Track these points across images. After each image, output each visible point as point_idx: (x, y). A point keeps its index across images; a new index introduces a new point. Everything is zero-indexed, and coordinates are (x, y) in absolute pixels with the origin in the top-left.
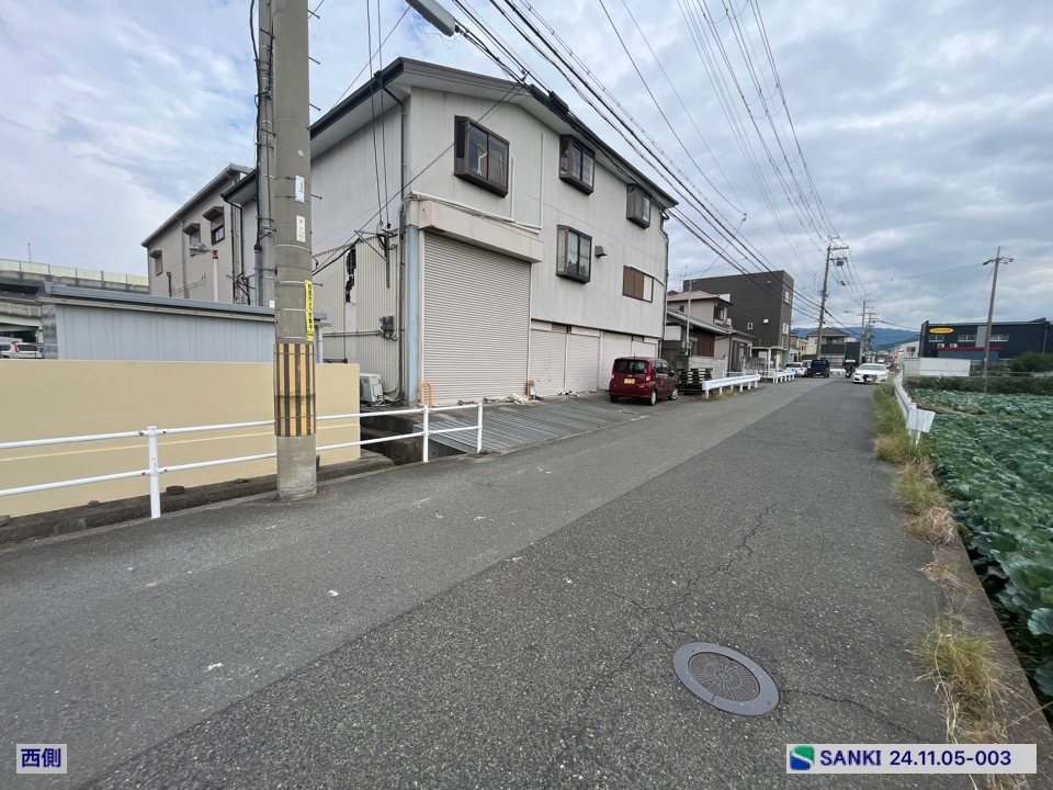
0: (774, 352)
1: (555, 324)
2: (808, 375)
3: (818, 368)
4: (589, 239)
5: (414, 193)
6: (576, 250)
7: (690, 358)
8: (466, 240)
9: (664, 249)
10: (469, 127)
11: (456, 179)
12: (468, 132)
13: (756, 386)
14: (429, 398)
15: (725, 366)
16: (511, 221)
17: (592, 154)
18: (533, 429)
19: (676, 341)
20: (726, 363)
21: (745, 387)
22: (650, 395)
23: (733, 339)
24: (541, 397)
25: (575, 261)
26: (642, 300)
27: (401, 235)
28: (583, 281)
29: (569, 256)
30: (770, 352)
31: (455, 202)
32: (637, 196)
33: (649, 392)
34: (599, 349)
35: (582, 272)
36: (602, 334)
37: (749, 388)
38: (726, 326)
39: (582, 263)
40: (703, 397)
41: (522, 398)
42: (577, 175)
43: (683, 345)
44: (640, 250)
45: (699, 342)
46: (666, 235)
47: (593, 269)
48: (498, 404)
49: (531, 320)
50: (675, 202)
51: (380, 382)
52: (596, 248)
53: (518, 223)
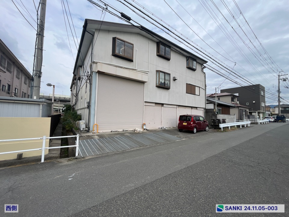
1: (156, 103)
2: (275, 121)
3: (280, 119)
4: (169, 74)
5: (94, 61)
6: (164, 78)
7: (218, 115)
8: (115, 75)
9: (204, 78)
10: (117, 40)
11: (113, 56)
12: (117, 42)
13: (249, 126)
14: (97, 130)
15: (236, 118)
16: (136, 69)
17: (170, 47)
18: (124, 144)
19: (212, 109)
20: (236, 117)
21: (243, 126)
22: (193, 130)
23: (240, 108)
24: (148, 129)
25: (163, 82)
26: (195, 95)
27: (91, 75)
28: (168, 88)
29: (161, 80)
30: (257, 113)
31: (112, 64)
32: (190, 60)
33: (193, 128)
34: (177, 112)
35: (166, 86)
36: (178, 107)
37: (245, 126)
38: (237, 104)
39: (166, 82)
40: (220, 130)
41: (139, 130)
42: (163, 54)
43: (215, 111)
44: (193, 78)
45: (222, 109)
46: (205, 73)
47: (172, 84)
48: (127, 132)
49: (145, 102)
50: (207, 62)
51: (84, 124)
52: (173, 77)
53: (138, 70)
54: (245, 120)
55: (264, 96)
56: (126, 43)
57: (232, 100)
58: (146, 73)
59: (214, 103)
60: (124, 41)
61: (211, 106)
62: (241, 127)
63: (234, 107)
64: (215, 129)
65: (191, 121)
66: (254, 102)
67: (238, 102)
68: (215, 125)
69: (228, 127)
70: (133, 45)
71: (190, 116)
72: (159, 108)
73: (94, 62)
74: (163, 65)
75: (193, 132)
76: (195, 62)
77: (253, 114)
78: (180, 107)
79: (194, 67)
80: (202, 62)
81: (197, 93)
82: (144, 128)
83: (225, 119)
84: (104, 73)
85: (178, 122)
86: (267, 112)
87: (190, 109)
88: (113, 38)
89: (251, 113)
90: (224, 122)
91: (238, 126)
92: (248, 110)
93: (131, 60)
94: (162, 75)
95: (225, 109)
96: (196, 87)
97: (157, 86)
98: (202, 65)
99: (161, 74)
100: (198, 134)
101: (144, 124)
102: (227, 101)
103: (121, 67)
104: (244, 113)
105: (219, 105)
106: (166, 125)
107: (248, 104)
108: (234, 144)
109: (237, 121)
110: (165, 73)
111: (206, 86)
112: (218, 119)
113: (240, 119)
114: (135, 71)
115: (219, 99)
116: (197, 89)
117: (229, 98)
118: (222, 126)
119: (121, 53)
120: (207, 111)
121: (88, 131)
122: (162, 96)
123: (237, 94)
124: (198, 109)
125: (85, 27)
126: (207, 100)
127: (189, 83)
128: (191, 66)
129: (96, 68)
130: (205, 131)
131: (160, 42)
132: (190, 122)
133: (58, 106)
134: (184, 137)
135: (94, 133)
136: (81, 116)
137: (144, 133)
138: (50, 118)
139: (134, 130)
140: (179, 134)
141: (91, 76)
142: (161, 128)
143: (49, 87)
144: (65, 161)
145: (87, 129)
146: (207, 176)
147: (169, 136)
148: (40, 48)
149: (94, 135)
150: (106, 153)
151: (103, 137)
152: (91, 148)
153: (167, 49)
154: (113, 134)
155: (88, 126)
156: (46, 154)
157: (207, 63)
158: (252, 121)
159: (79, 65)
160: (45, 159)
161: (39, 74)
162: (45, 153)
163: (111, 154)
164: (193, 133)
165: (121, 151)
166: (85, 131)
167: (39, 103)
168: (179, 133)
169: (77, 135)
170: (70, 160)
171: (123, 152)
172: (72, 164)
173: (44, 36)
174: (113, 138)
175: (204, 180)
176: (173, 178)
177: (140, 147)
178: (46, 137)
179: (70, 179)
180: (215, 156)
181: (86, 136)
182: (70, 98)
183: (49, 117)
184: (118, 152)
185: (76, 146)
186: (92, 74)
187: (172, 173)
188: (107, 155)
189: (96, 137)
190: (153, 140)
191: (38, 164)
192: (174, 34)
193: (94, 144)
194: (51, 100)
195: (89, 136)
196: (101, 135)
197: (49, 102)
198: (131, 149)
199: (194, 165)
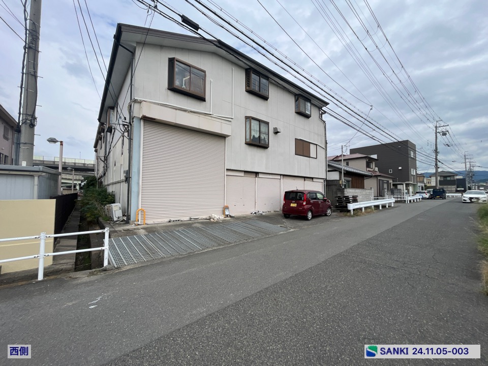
0: (407, 185)
1: (246, 172)
2: (431, 198)
3: (437, 194)
4: (267, 123)
5: (136, 98)
6: (258, 129)
7: (345, 190)
8: (173, 124)
9: (323, 129)
10: (176, 62)
11: (169, 92)
12: (176, 66)
13: (393, 206)
14: (144, 218)
15: (373, 194)
16: (211, 114)
17: (267, 78)
18: (192, 242)
19: (336, 180)
20: (373, 192)
21: (384, 206)
22: (307, 214)
23: (379, 178)
24: (233, 215)
25: (257, 136)
26: (310, 157)
27: (130, 123)
28: (265, 147)
29: (253, 133)
30: (405, 185)
31: (168, 104)
32: (301, 101)
33: (306, 212)
34: (280, 186)
35: (262, 142)
36: (282, 177)
37: (387, 207)
38: (374, 171)
39: (262, 136)
40: (349, 214)
41: (218, 217)
42: (257, 89)
43: (341, 183)
44: (307, 130)
45: (352, 180)
46: (324, 122)
47: (273, 140)
48: (197, 221)
49: (227, 169)
50: (327, 104)
51: (120, 209)
52: (274, 128)
53: (215, 115)
54: (387, 196)
55: (414, 159)
56: (192, 69)
57: (368, 166)
58: (228, 120)
59: (338, 170)
60: (189, 66)
61: (334, 176)
62: (381, 208)
63: (370, 177)
64: (341, 212)
65: (304, 201)
66: (400, 168)
67: (377, 169)
68: (341, 206)
69: (361, 209)
70: (204, 72)
71: (302, 193)
72: (250, 179)
73: (135, 101)
74: (256, 108)
75: (306, 219)
76: (309, 104)
77: (399, 187)
78: (285, 177)
79: (307, 112)
80: (320, 104)
81: (313, 154)
82: (227, 213)
83: (357, 196)
84: (155, 119)
85: (283, 202)
86: (419, 184)
87: (301, 181)
88: (169, 58)
89: (395, 185)
90: (355, 200)
91: (377, 207)
92: (391, 181)
93: (202, 99)
94: (255, 125)
95: (357, 180)
96: (311, 145)
97: (247, 144)
98: (320, 108)
99: (253, 121)
100: (314, 221)
101: (227, 208)
102: (359, 167)
103: (185, 111)
104: (385, 186)
105: (348, 174)
106: (263, 208)
107: (391, 171)
108: (369, 235)
109: (375, 199)
110: (259, 121)
111: (326, 143)
112: (345, 197)
113: (380, 195)
114: (210, 118)
115: (347, 164)
116: (312, 147)
117: (364, 162)
118: (351, 206)
119: (184, 86)
120: (329, 184)
121: (127, 222)
122: (255, 160)
123: (375, 157)
124: (314, 180)
125: (118, 37)
126: (329, 166)
127: (299, 138)
128: (302, 110)
129: (138, 112)
130: (326, 215)
131: (251, 68)
132: (301, 202)
133: (71, 180)
134: (292, 227)
135: (138, 225)
136: (114, 195)
137: (226, 222)
138: (54, 201)
139: (210, 217)
140: (284, 222)
141: (131, 125)
142: (255, 213)
143: (52, 144)
144: (83, 277)
145: (125, 218)
146: (326, 287)
147: (268, 225)
148: (33, 73)
149: (138, 229)
150: (159, 259)
151: (154, 232)
152: (133, 251)
153: (264, 81)
154: (172, 225)
155: (126, 213)
156: (47, 265)
157: (328, 106)
158: (397, 198)
159: (108, 106)
160: (45, 275)
161: (31, 121)
162: (44, 265)
163: (169, 259)
164: (308, 220)
165: (185, 254)
166: (122, 221)
167: (31, 173)
168: (284, 220)
169: (106, 229)
170: (92, 274)
171: (190, 256)
172: (96, 280)
173: (39, 52)
174: (172, 232)
175: (320, 295)
176: (272, 293)
177: (219, 245)
178: (46, 234)
179: (93, 307)
180: (340, 255)
181: (124, 230)
182: (94, 165)
183: (51, 198)
184: (180, 257)
185: (103, 248)
186: (133, 121)
187: (271, 286)
188: (161, 262)
189: (142, 232)
190: (241, 233)
191: (32, 283)
192: (273, 55)
193: (137, 244)
194: (57, 168)
195: (128, 230)
196: (151, 228)
197: (51, 171)
198: (203, 249)
199: (306, 270)
